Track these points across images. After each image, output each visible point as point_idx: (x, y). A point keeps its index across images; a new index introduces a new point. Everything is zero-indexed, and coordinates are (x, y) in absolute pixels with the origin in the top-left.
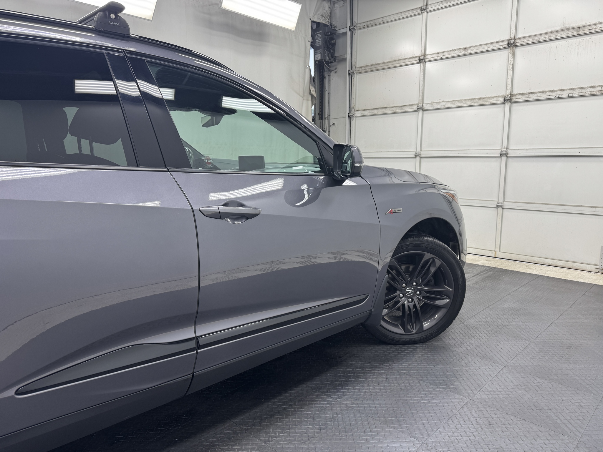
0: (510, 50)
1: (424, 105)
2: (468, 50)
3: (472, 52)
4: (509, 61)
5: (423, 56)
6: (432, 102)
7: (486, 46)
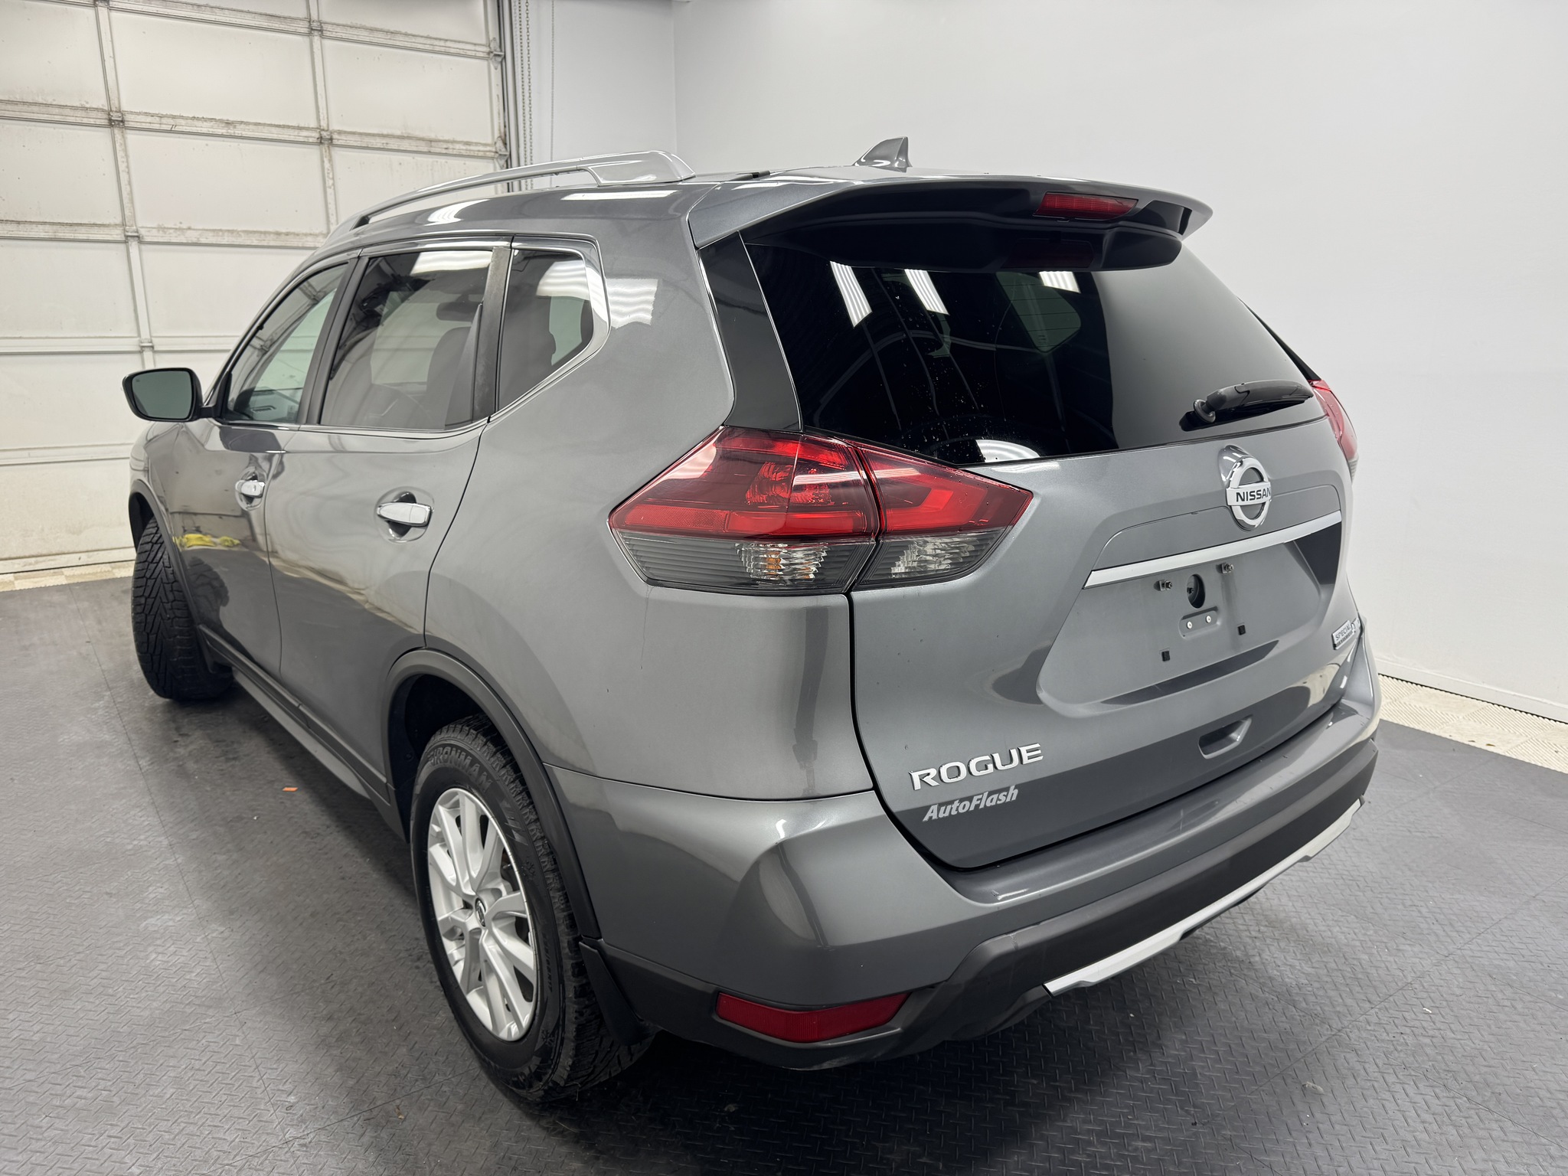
0: (324, 150)
1: (143, 232)
2: (235, 127)
3: (245, 134)
4: (326, 171)
5: (116, 112)
6: (159, 225)
7: (274, 130)
